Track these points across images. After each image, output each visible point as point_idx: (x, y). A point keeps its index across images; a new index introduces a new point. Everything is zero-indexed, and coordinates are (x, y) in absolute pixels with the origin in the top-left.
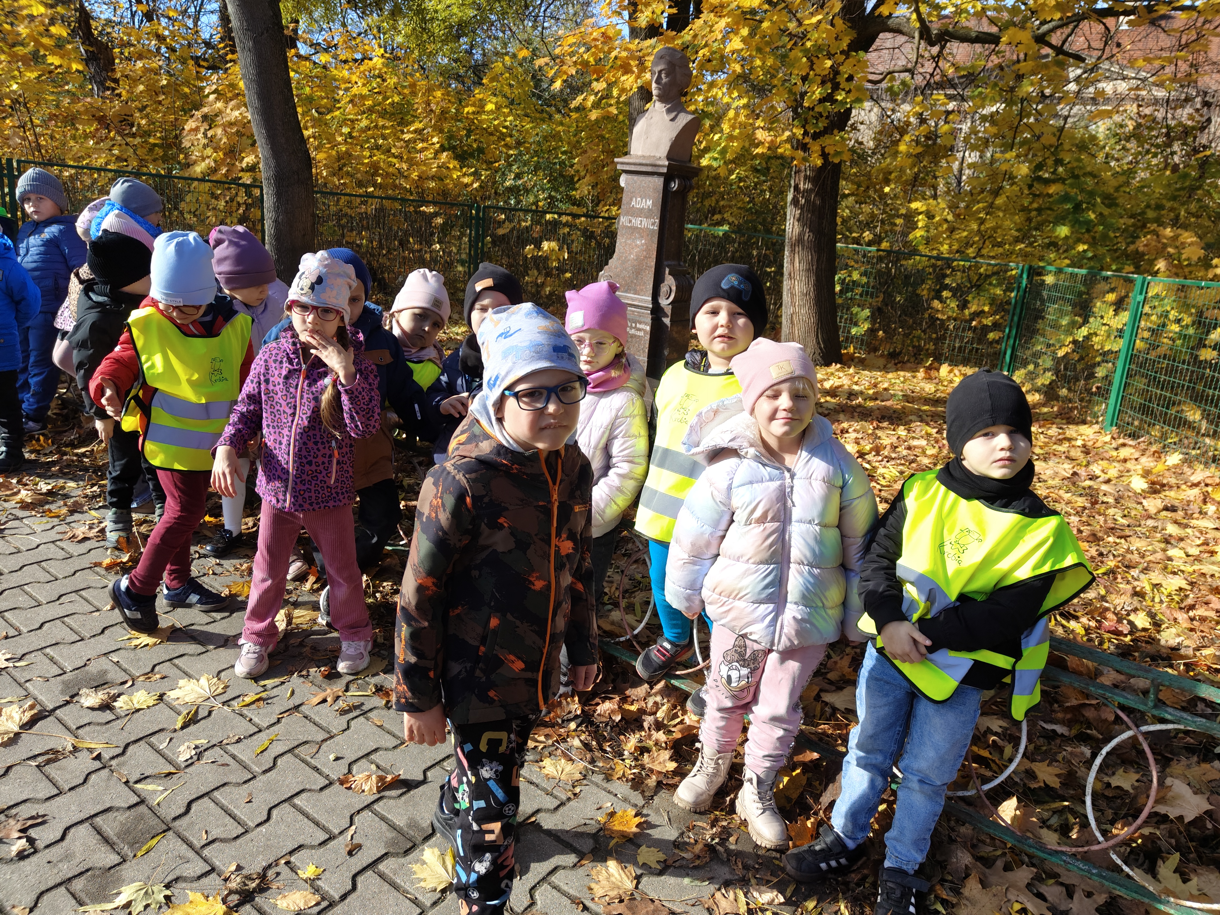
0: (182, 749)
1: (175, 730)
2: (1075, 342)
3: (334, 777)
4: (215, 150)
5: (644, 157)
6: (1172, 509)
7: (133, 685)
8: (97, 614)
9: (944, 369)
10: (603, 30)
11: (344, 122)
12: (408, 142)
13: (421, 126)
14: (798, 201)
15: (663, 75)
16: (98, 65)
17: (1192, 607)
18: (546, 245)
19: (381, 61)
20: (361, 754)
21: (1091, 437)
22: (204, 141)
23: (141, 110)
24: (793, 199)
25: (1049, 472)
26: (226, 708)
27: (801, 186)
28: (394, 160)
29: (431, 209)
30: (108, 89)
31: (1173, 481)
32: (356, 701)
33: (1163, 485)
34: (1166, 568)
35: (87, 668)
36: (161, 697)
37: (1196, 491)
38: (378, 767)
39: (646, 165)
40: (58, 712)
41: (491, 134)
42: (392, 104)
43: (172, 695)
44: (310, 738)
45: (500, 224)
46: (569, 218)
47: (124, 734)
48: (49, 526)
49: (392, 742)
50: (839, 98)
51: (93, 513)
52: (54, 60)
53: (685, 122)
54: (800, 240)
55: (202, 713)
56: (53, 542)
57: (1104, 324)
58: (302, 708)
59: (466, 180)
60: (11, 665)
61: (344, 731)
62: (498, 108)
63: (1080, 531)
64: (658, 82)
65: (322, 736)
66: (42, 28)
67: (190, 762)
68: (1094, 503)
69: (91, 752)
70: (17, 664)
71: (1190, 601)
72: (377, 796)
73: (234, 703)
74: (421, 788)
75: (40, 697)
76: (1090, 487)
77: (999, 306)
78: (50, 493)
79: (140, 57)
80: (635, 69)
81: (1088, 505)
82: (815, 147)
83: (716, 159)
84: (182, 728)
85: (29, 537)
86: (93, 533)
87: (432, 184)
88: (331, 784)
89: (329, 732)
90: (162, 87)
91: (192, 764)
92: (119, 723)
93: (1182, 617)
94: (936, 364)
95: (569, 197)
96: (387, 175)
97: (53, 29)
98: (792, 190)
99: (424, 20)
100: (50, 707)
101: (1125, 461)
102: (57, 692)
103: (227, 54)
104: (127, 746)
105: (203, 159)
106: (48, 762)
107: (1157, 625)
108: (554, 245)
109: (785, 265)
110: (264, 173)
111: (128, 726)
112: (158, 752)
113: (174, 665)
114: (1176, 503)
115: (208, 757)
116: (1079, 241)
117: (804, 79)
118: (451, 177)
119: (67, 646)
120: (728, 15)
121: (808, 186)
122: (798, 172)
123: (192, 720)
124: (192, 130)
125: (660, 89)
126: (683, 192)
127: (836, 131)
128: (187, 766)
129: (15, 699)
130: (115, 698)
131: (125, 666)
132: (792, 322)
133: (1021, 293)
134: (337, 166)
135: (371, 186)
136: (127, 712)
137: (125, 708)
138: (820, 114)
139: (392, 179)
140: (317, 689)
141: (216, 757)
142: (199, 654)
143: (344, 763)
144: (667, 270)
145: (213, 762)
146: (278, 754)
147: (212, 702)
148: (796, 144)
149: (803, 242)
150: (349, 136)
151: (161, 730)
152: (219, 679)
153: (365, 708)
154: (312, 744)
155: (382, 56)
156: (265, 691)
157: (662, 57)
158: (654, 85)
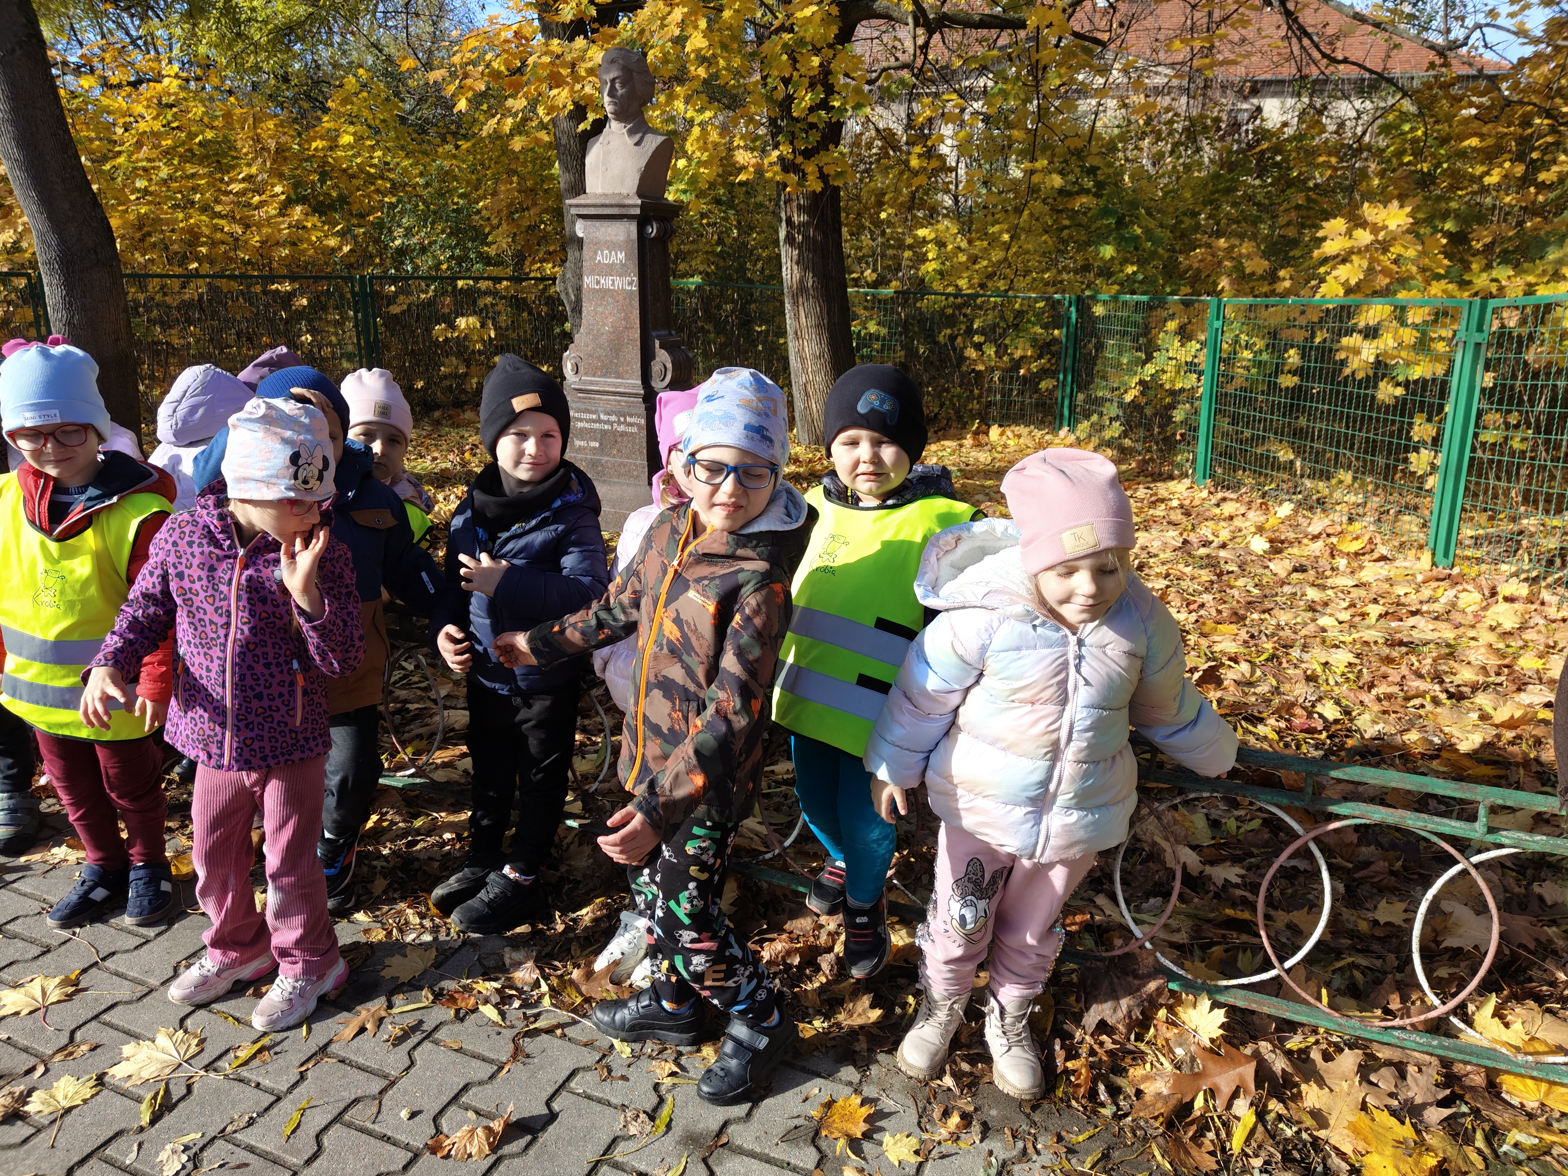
0: (163, 1156)
1: (142, 1129)
2: (1141, 382)
3: (418, 1143)
5: (606, 195)
6: (1300, 569)
7: (47, 1070)
9: (994, 432)
10: (514, 28)
12: (238, 194)
13: (252, 171)
14: (794, 239)
15: (617, 85)
17: (1371, 686)
18: (462, 322)
19: (176, 82)
20: (445, 1099)
21: (1186, 494)
24: (787, 236)
25: (1157, 544)
26: (212, 1075)
27: (795, 219)
28: (222, 222)
29: (287, 287)
31: (1291, 535)
32: (411, 1020)
33: (1282, 542)
34: (1324, 642)
36: (100, 1080)
37: (1318, 546)
38: (477, 1113)
39: (612, 206)
41: (354, 176)
42: (203, 143)
43: (117, 1072)
44: (360, 1093)
45: (391, 300)
46: (490, 283)
47: (59, 1154)
49: (484, 1071)
50: (836, 104)
53: (654, 146)
54: (802, 289)
55: (177, 1092)
57: (1170, 359)
58: (333, 1048)
59: (332, 242)
61: (407, 1069)
62: (359, 138)
63: (1219, 612)
64: (611, 95)
65: (376, 1085)
67: (183, 1174)
68: (1220, 575)
71: (1366, 677)
72: (493, 1158)
73: (223, 1064)
74: (551, 1128)
76: (1208, 556)
77: (1044, 348)
80: (568, 81)
81: (1215, 578)
82: (810, 168)
83: (685, 192)
84: (153, 1122)
88: (416, 1156)
89: (385, 1077)
92: (45, 1138)
93: (1368, 698)
94: (984, 427)
95: (480, 255)
96: (214, 244)
98: (784, 224)
99: (237, 22)
101: (1231, 518)
107: (1347, 712)
108: (474, 321)
109: (788, 321)
110: (42, 255)
111: (62, 1142)
112: (124, 1169)
113: (105, 1024)
114: (1304, 561)
115: (211, 1158)
116: (1125, 262)
117: (786, 81)
118: (310, 239)
121: (804, 218)
122: (788, 201)
123: (164, 1108)
125: (615, 104)
126: (665, 236)
127: (831, 147)
130: (24, 1098)
131: (24, 1042)
132: (807, 394)
133: (1072, 330)
134: (138, 235)
135: (193, 261)
136: (52, 1117)
137: (46, 1112)
138: (812, 126)
139: (223, 248)
140: (345, 1015)
141: (223, 1156)
142: (140, 999)
143: (425, 1119)
144: (657, 343)
145: (221, 1166)
146: (318, 1129)
147: (188, 1070)
148: (787, 166)
149: (807, 290)
150: (146, 192)
151: (119, 1134)
152: (186, 1032)
153: (427, 1027)
154: (367, 1101)
155: (177, 76)
156: (265, 1034)
157: (613, 61)
158: (607, 99)
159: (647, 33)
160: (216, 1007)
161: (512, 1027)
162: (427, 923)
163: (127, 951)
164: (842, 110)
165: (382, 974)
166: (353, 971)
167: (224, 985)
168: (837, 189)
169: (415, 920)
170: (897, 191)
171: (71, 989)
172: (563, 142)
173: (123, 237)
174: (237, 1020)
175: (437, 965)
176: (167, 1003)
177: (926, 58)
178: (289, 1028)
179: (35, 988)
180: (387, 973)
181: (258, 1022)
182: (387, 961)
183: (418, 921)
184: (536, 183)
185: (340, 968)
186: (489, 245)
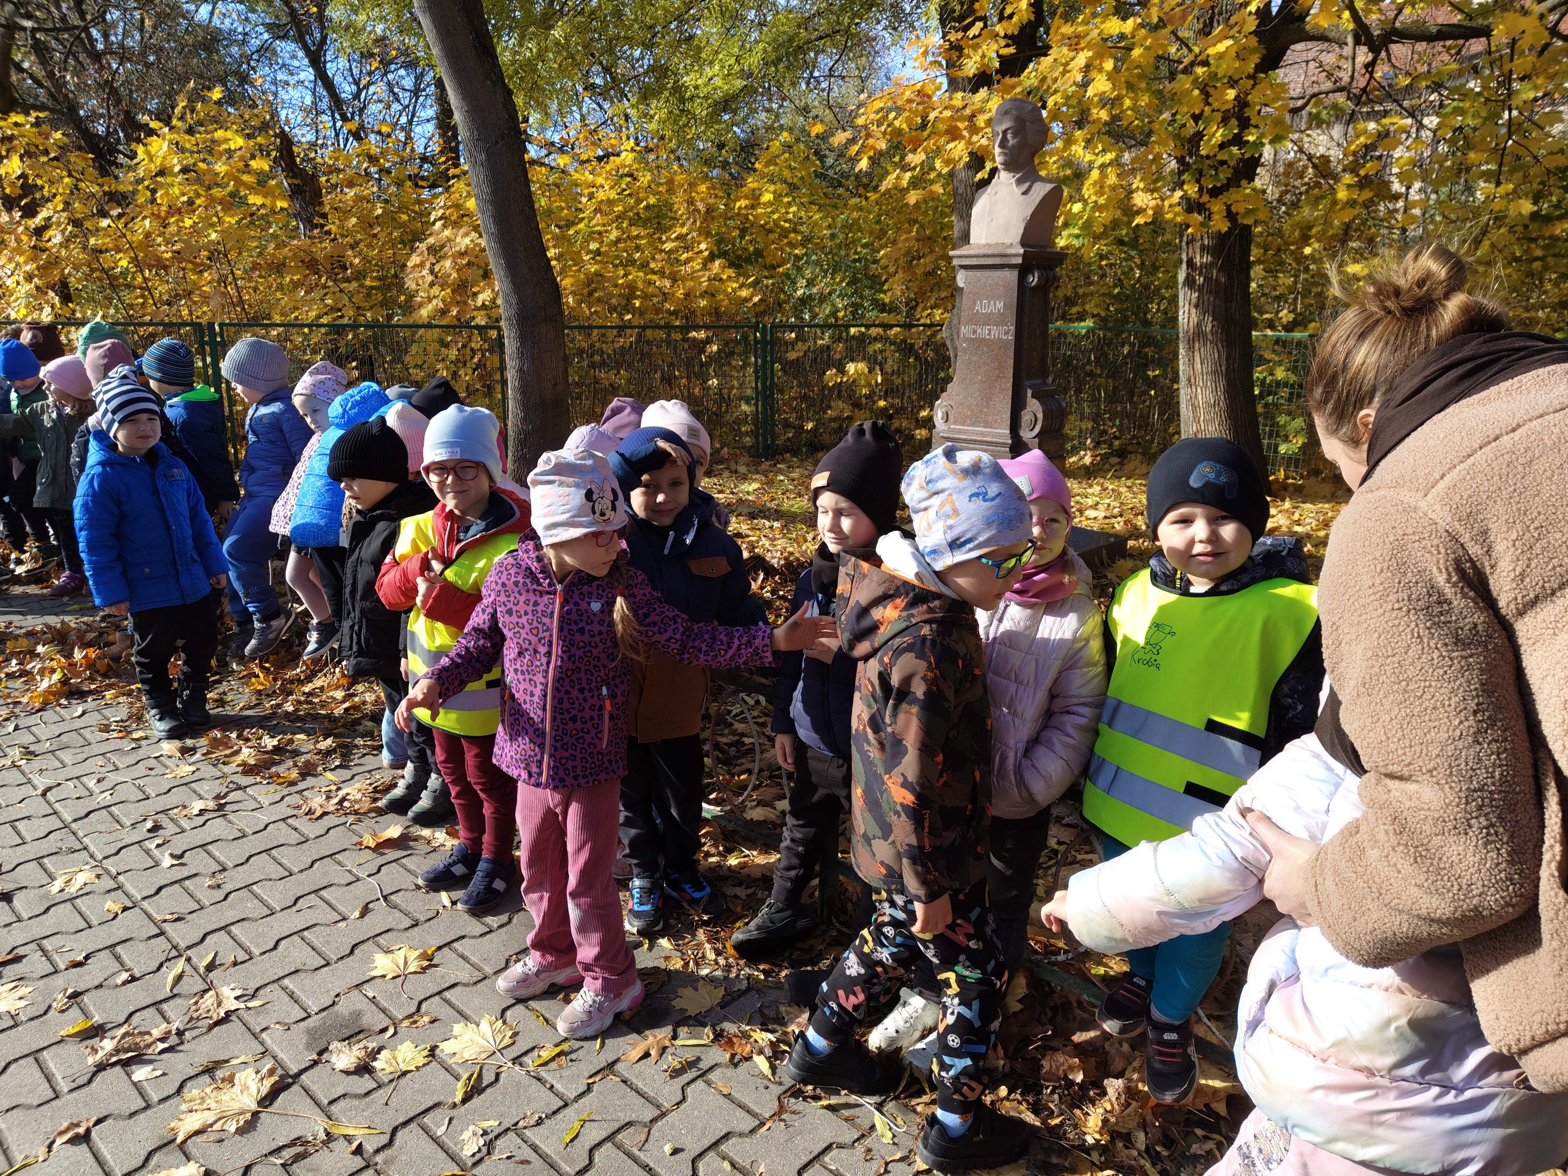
0: (466, 1135)
1: (455, 1105)
4: (443, 287)
5: (989, 245)
7: (395, 1033)
8: (342, 924)
10: (918, 86)
11: (591, 236)
12: (671, 251)
13: (684, 230)
14: (1194, 281)
15: (1009, 136)
16: (303, 199)
18: (851, 368)
19: (631, 156)
20: (707, 1143)
22: (430, 278)
23: (352, 247)
24: (1187, 278)
26: (517, 1068)
27: (1197, 260)
28: (654, 277)
29: (702, 335)
30: (316, 226)
32: (690, 1056)
35: (336, 1008)
36: (432, 1052)
38: (733, 1165)
39: (994, 256)
40: (303, 1077)
41: (770, 231)
42: (647, 207)
43: (446, 1048)
44: (634, 1117)
45: (791, 346)
46: (880, 330)
47: (390, 1112)
48: (277, 797)
49: (747, 1123)
50: (1251, 138)
51: (329, 775)
52: (255, 200)
53: (1042, 194)
54: (1198, 334)
55: (488, 1078)
56: (284, 820)
58: (619, 1067)
59: (744, 293)
60: (242, 1006)
61: (678, 1104)
62: (778, 196)
64: (1002, 145)
65: (649, 1113)
66: (241, 164)
67: (478, 1156)
69: (350, 1142)
70: (250, 1005)
73: (527, 1060)
75: (281, 1055)
78: (277, 750)
79: (351, 184)
80: (966, 134)
82: (1217, 207)
83: (1077, 237)
84: (465, 1101)
85: (255, 813)
86: (331, 806)
87: (703, 303)
89: (658, 1107)
90: (377, 217)
91: (481, 1159)
92: (381, 1096)
95: (875, 302)
96: (646, 297)
97: (254, 164)
98: (1184, 266)
99: (682, 100)
100: (294, 1069)
102: (301, 1047)
103: (448, 169)
104: (395, 1131)
105: (430, 300)
106: (298, 1158)
108: (862, 366)
109: (1181, 368)
110: (503, 310)
111: (394, 1102)
112: (435, 1140)
113: (445, 1000)
115: (502, 1148)
117: (1196, 118)
118: (725, 291)
119: (309, 975)
120: (1089, 47)
121: (1207, 259)
122: (1190, 242)
123: (475, 1090)
124: (415, 266)
125: (1005, 154)
126: (1049, 283)
127: (1244, 183)
128: (475, 1164)
129: (250, 1059)
130: (374, 1054)
131: (384, 1003)
134: (586, 291)
135: (628, 312)
136: (391, 1077)
137: (388, 1071)
138: (1223, 163)
139: (655, 300)
140: (635, 1036)
141: (512, 1149)
142: (476, 983)
143: (685, 1158)
144: (1029, 393)
145: (509, 1158)
146: (593, 1143)
147: (498, 1059)
148: (1191, 206)
149: (1204, 335)
150: (598, 252)
151: (437, 1105)
152: (504, 1022)
153: (703, 1065)
154: (638, 1127)
155: (632, 150)
156: (566, 1040)
157: (1006, 113)
158: (997, 150)
159: (1049, 81)
160: (532, 1004)
161: (780, 1084)
162: (722, 961)
163: (474, 937)
164: (1259, 144)
165: (673, 1003)
166: (648, 995)
167: (541, 986)
168: (1248, 228)
169: (710, 955)
170: (1327, 222)
171: (425, 963)
172: (960, 191)
173: (574, 293)
174: (546, 1020)
175: (723, 1005)
176: (494, 991)
177: (1371, 77)
178: (586, 1039)
179: (400, 956)
180: (678, 1003)
181: (562, 1028)
182: (680, 991)
183: (713, 957)
184: (935, 232)
185: (636, 990)
186: (885, 292)
